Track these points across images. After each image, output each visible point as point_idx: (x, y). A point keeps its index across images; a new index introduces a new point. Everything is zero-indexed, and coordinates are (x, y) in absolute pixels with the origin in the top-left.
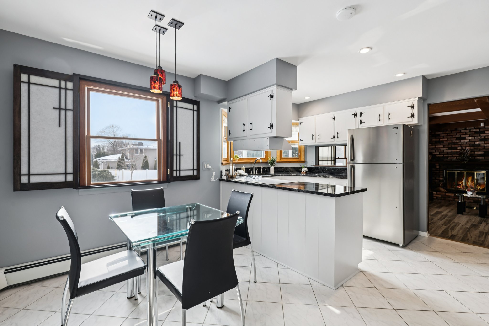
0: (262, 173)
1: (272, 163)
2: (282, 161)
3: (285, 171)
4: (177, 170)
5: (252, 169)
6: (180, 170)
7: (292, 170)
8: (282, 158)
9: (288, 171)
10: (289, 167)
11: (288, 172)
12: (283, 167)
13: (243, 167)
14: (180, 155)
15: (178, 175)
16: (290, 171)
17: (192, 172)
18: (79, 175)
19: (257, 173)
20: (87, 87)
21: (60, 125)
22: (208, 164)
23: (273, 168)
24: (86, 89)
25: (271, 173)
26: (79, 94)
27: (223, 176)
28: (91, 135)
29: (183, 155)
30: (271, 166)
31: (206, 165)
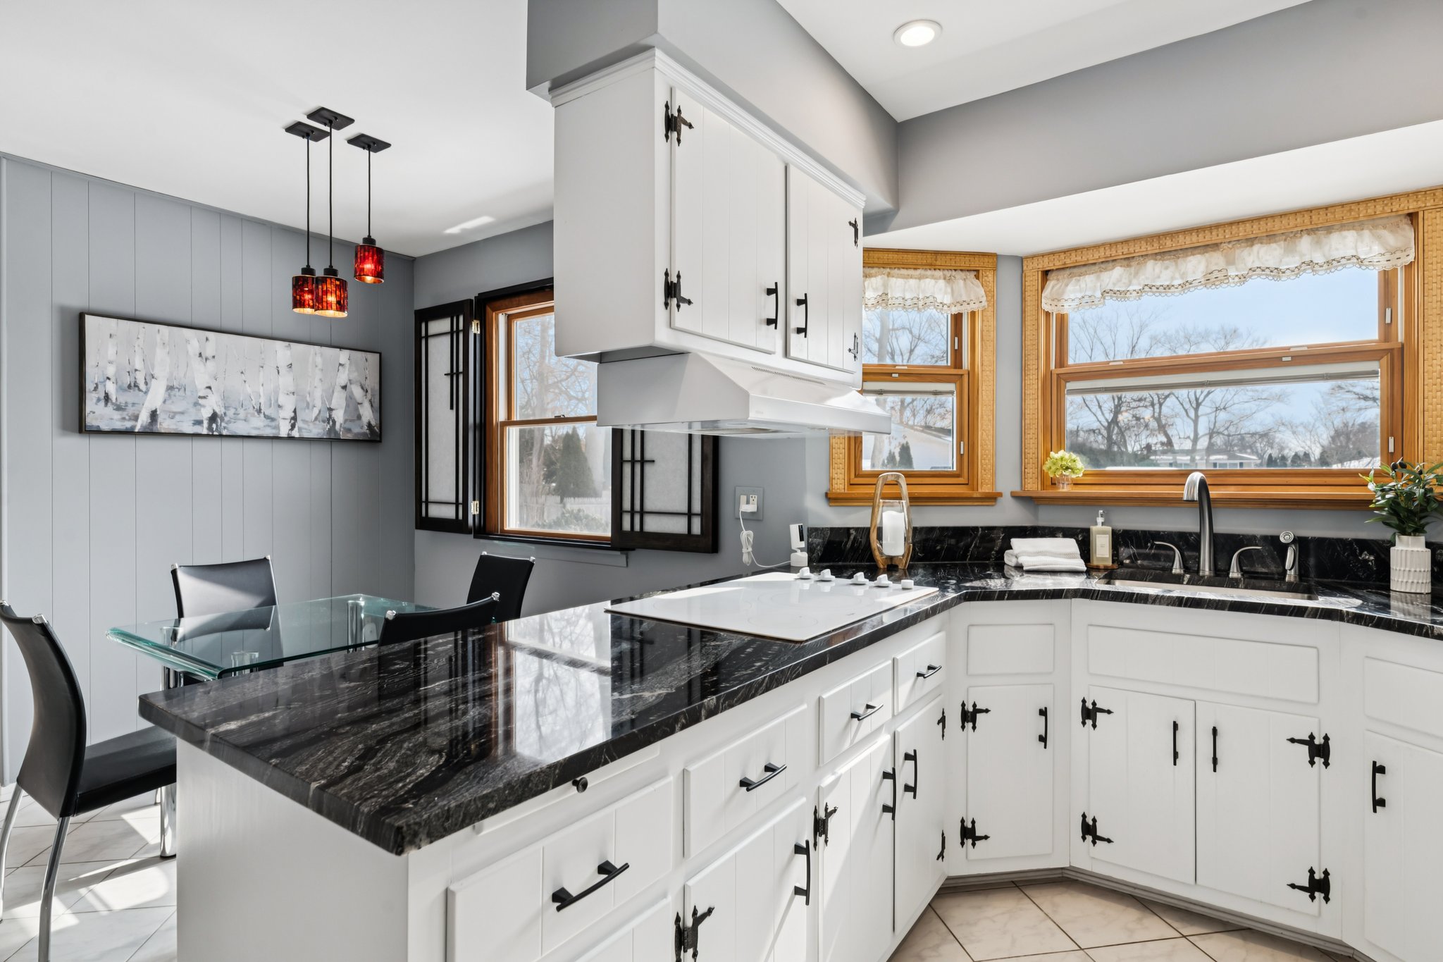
0: (1290, 578)
1: (1412, 512)
4: (633, 512)
5: (1188, 543)
6: (643, 513)
13: (1096, 524)
14: (643, 462)
15: (637, 528)
17: (685, 521)
18: (474, 508)
19: (1234, 573)
20: (506, 314)
21: (452, 408)
22: (753, 496)
23: (1420, 549)
24: (502, 319)
25: (1393, 587)
26: (475, 335)
27: (796, 552)
28: (513, 420)
29: (653, 461)
30: (1404, 538)
31: (743, 498)
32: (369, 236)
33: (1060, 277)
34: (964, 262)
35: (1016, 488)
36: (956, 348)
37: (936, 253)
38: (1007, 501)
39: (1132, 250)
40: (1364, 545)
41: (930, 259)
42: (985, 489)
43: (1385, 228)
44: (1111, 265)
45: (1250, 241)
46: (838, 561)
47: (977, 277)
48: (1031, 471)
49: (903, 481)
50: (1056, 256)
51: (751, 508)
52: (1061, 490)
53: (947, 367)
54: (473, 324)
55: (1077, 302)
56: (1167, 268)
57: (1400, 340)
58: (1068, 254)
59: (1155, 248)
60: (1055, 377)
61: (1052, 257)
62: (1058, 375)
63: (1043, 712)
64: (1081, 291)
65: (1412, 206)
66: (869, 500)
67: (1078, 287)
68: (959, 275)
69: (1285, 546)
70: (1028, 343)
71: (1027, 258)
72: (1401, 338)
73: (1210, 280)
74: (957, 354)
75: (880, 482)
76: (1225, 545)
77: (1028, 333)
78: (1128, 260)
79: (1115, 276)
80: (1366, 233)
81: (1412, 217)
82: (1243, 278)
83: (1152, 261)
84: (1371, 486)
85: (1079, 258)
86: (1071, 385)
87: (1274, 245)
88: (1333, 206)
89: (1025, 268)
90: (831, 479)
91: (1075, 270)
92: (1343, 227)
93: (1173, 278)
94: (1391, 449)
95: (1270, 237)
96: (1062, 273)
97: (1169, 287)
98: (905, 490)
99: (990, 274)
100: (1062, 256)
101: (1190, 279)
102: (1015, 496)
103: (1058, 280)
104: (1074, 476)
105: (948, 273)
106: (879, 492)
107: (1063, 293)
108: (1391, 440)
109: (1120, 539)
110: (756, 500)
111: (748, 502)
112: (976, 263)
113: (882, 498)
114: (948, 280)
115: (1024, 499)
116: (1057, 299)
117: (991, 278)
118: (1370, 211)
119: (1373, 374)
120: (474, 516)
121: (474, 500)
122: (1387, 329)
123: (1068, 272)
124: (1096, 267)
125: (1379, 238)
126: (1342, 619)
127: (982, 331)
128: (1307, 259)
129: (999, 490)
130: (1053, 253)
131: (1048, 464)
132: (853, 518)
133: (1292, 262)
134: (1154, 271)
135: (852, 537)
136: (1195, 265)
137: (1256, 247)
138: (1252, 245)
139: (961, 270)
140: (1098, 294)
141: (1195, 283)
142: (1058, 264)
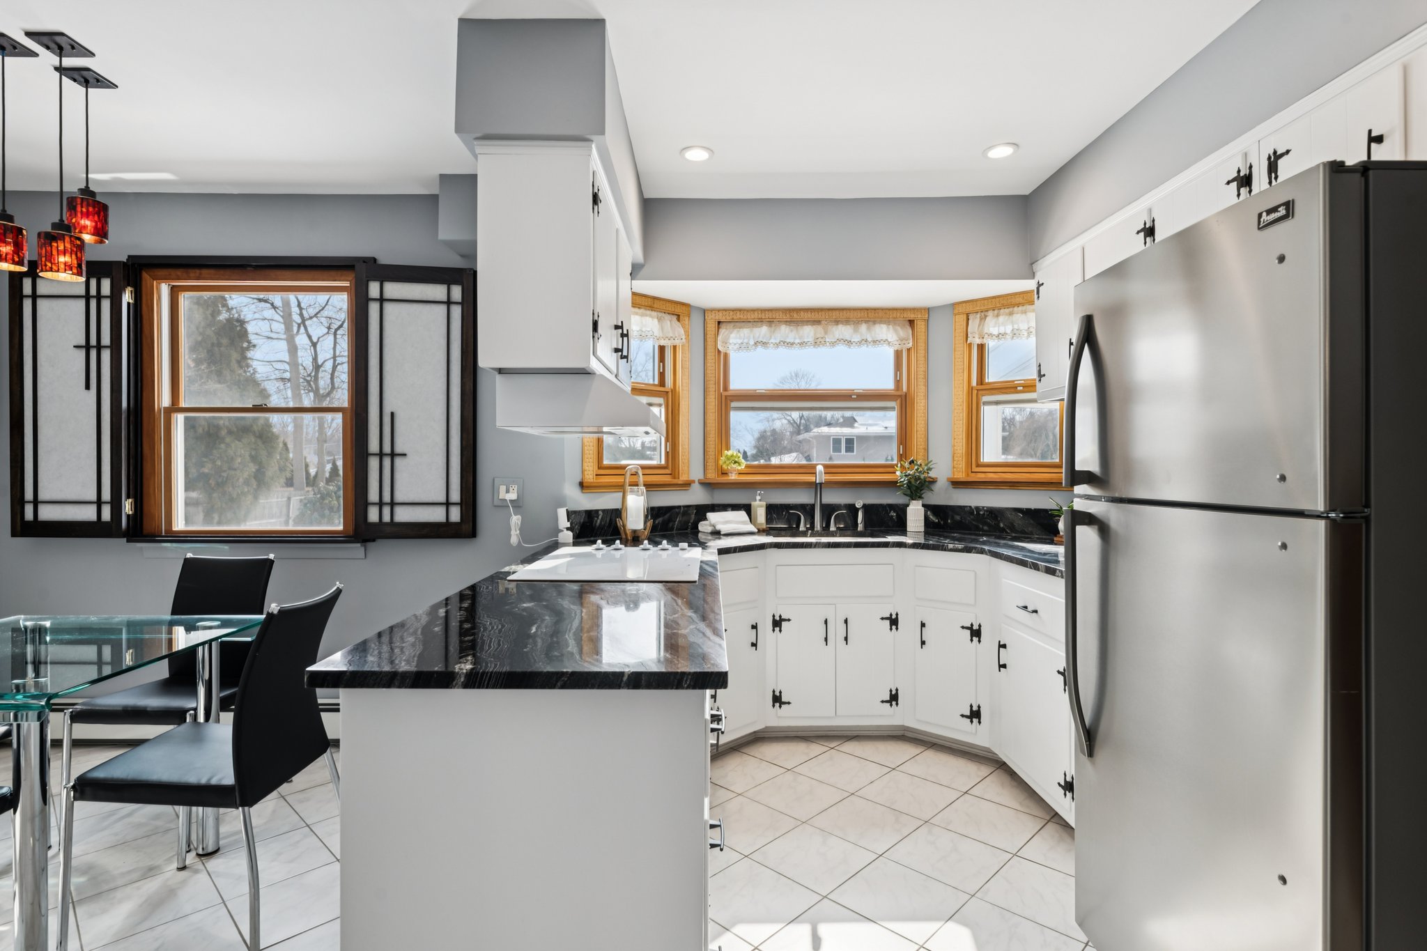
0: (860, 527)
1: (918, 487)
2: (980, 477)
3: (989, 525)
4: (381, 504)
5: (808, 510)
6: (393, 504)
7: (1018, 520)
8: (978, 466)
9: (1002, 525)
10: (1007, 509)
11: (1003, 530)
12: (977, 508)
13: (756, 500)
14: (393, 455)
15: (387, 518)
16: (1012, 528)
17: (442, 510)
18: (128, 507)
19: (833, 528)
20: (169, 285)
21: (88, 387)
22: (513, 486)
23: (919, 508)
24: (165, 289)
25: (908, 530)
26: (129, 304)
27: (563, 531)
28: (180, 406)
29: (405, 455)
30: (913, 501)
31: (503, 488)
32: (87, 186)
33: (728, 327)
34: (671, 308)
35: (701, 477)
36: (661, 371)
37: (655, 298)
38: (696, 487)
39: (774, 316)
40: (891, 507)
41: (649, 302)
42: (683, 478)
43: (899, 325)
44: (760, 324)
45: (837, 322)
46: (590, 537)
47: (678, 320)
48: (711, 464)
49: (640, 472)
50: (727, 313)
51: (513, 496)
52: (730, 478)
53: (654, 385)
54: (127, 292)
55: (737, 346)
56: (792, 331)
57: (904, 390)
58: (735, 312)
59: (787, 317)
60: (724, 398)
61: (724, 313)
62: (726, 396)
63: (754, 627)
64: (740, 338)
65: (912, 316)
66: (621, 487)
67: (738, 335)
68: (667, 317)
69: (857, 510)
70: (709, 372)
71: (708, 310)
72: (905, 389)
73: (817, 343)
74: (662, 375)
75: (628, 474)
76: (828, 510)
77: (708, 365)
78: (770, 322)
79: (763, 331)
80: (891, 326)
81: (911, 322)
82: (833, 344)
83: (784, 326)
84: (898, 473)
85: (742, 317)
86: (734, 404)
87: (848, 326)
88: (878, 309)
89: (706, 317)
90: (583, 472)
91: (737, 324)
92: (881, 322)
93: (795, 339)
94: (901, 453)
95: (847, 322)
96: (729, 324)
97: (792, 344)
98: (641, 479)
99: (687, 319)
100: (731, 313)
101: (806, 340)
102: (702, 483)
103: (726, 329)
104: (739, 468)
105: (660, 315)
106: (627, 481)
107: (729, 338)
108: (901, 446)
109: (771, 509)
110: (516, 489)
111: (508, 491)
112: (678, 310)
113: (630, 485)
114: (659, 319)
115: (708, 485)
116: (725, 342)
117: (687, 322)
118: (895, 316)
119: (892, 409)
120: (128, 516)
121: (128, 497)
122: (898, 383)
123: (732, 324)
124: (751, 324)
125: (896, 331)
126: (906, 547)
127: (682, 361)
128: (865, 338)
129: (692, 478)
130: (725, 310)
131: (723, 458)
132: (603, 502)
133: (856, 338)
134: (785, 332)
135: (600, 517)
136: (808, 332)
137: (840, 326)
138: (837, 325)
139: (668, 313)
140: (752, 342)
141: (809, 344)
142: (729, 319)
